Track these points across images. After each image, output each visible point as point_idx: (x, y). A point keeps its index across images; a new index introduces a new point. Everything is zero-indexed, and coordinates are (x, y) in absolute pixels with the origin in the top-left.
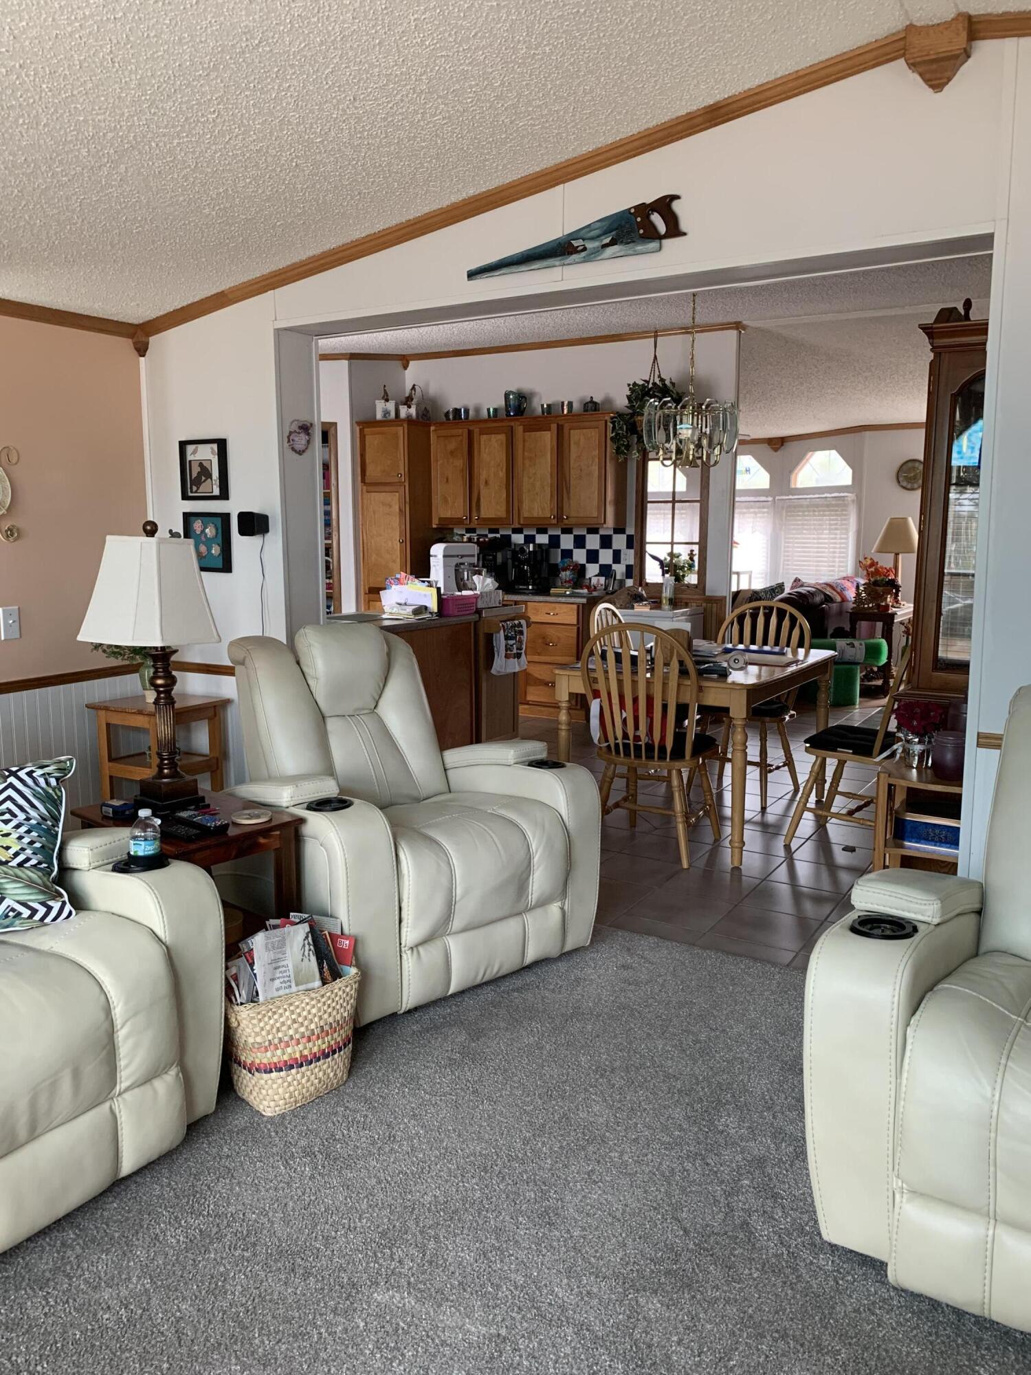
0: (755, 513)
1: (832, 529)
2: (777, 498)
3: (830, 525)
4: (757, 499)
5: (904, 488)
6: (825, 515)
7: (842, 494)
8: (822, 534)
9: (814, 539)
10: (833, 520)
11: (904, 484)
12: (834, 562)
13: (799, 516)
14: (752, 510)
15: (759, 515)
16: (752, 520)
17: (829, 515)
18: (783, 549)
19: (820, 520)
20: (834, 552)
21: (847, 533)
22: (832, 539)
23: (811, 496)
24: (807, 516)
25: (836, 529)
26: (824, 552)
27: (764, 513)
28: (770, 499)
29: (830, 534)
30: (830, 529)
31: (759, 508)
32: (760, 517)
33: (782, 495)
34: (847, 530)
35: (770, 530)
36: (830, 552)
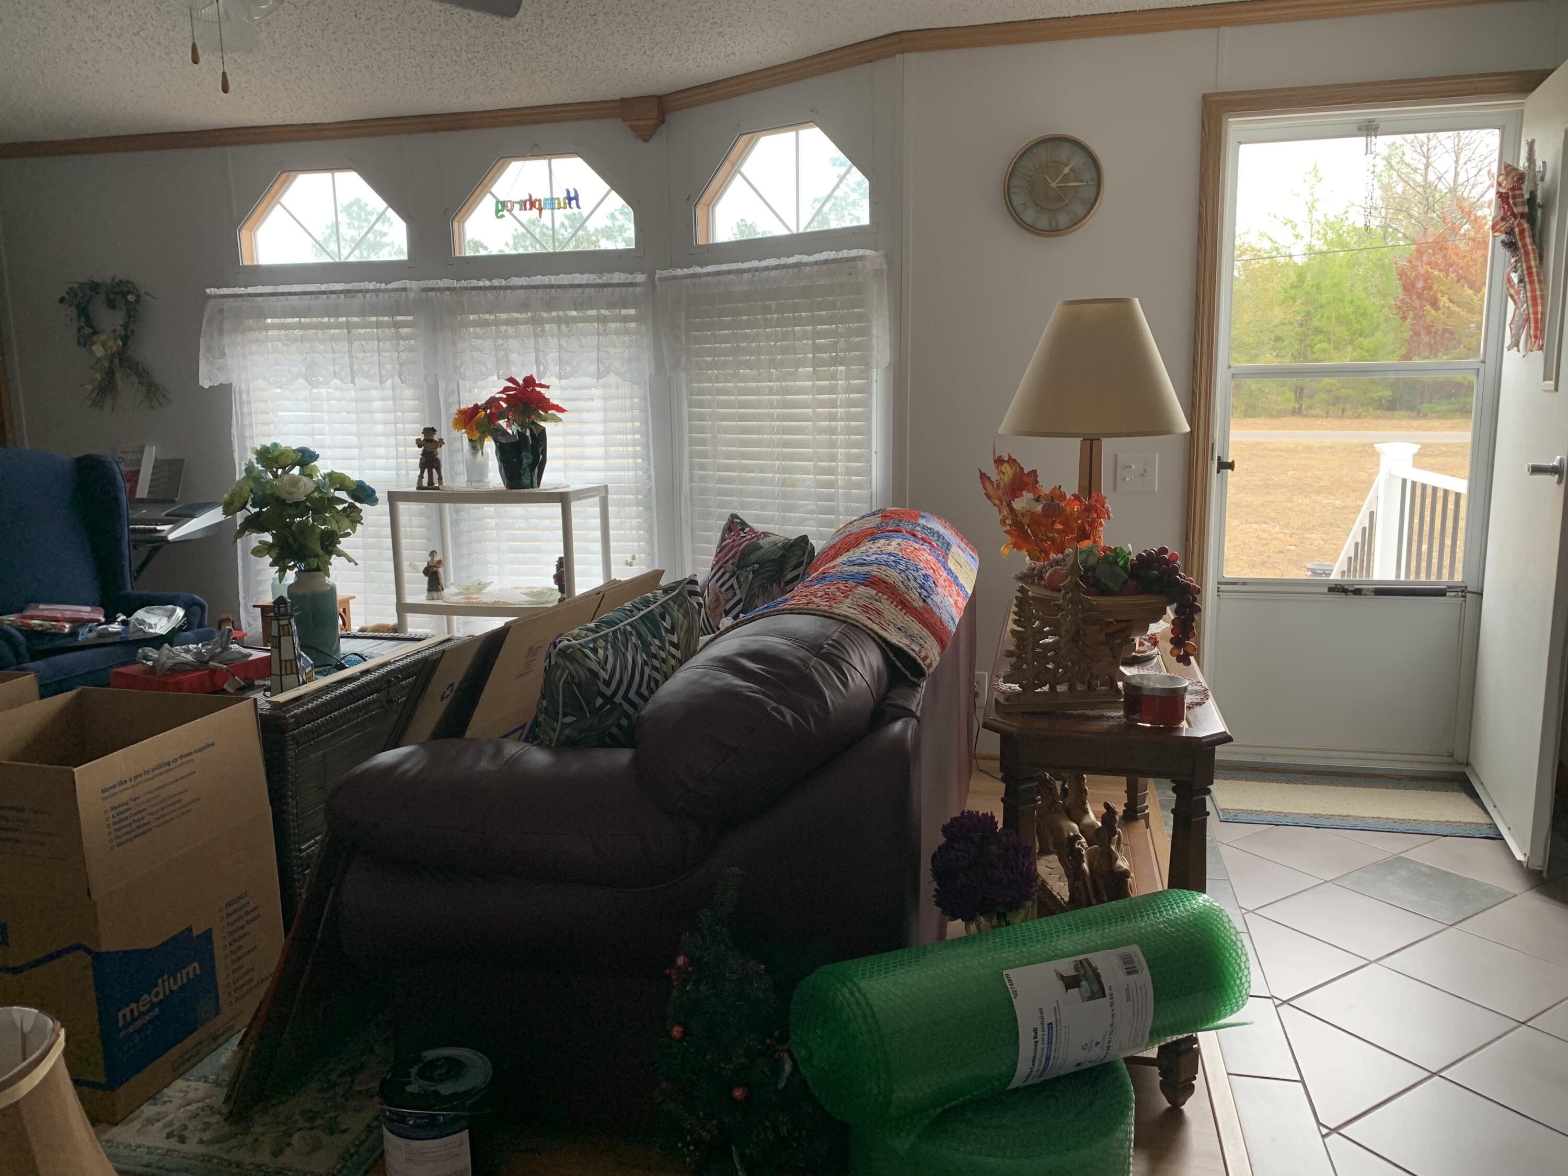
0: (601, 320)
1: (824, 363)
2: (658, 274)
3: (817, 349)
4: (605, 278)
5: (1031, 229)
6: (798, 322)
7: (845, 253)
8: (794, 377)
9: (771, 392)
10: (822, 335)
11: (1029, 216)
12: (833, 458)
13: (724, 326)
14: (593, 312)
15: (613, 325)
16: (593, 340)
17: (813, 322)
18: (686, 424)
19: (785, 336)
20: (833, 431)
21: (865, 373)
22: (821, 391)
23: (755, 264)
24: (749, 325)
25: (834, 362)
26: (800, 431)
27: (626, 319)
28: (640, 278)
29: (817, 376)
30: (815, 363)
31: (611, 305)
32: (617, 333)
33: (673, 266)
34: (865, 362)
35: (646, 367)
36: (821, 431)
